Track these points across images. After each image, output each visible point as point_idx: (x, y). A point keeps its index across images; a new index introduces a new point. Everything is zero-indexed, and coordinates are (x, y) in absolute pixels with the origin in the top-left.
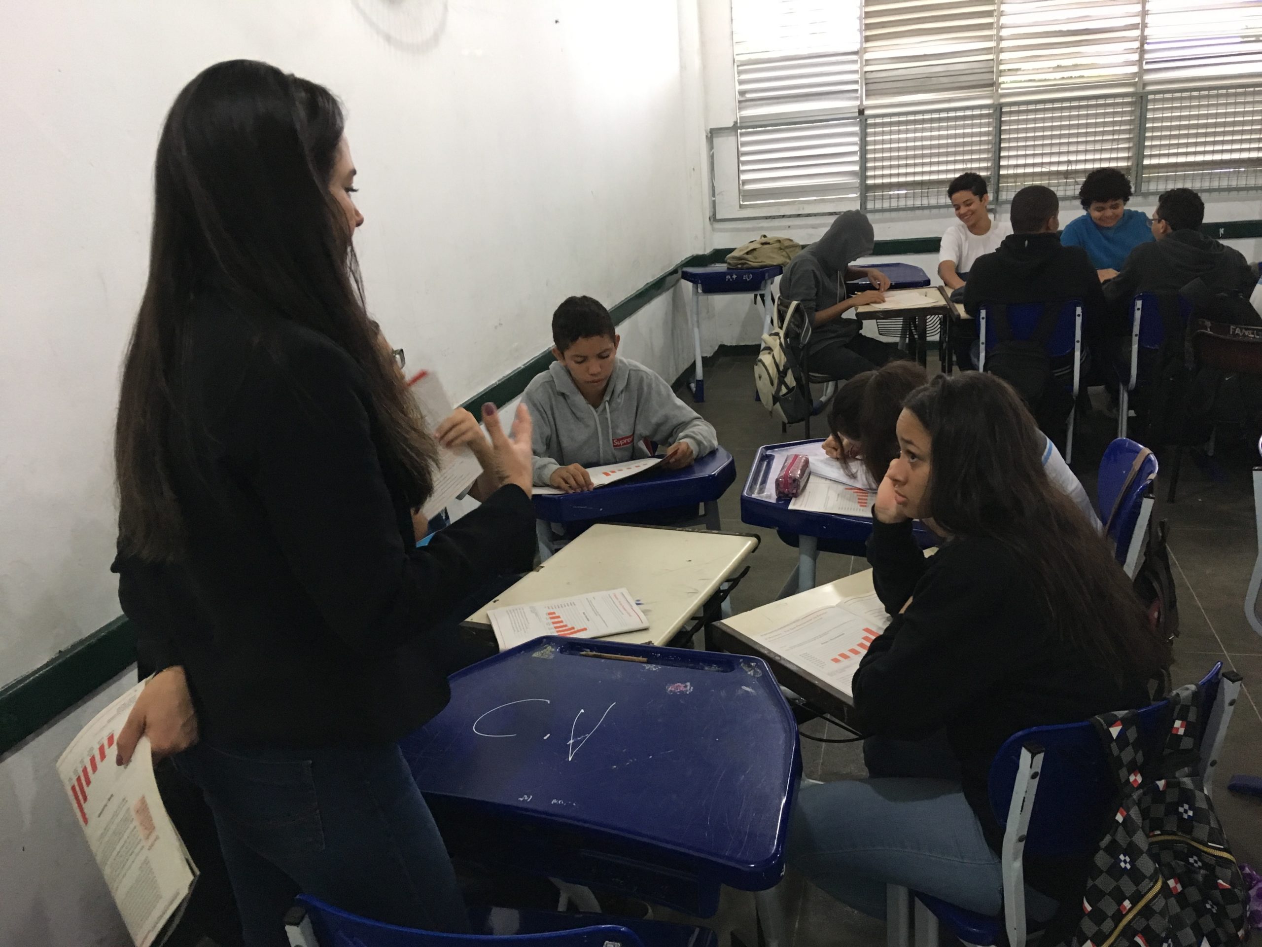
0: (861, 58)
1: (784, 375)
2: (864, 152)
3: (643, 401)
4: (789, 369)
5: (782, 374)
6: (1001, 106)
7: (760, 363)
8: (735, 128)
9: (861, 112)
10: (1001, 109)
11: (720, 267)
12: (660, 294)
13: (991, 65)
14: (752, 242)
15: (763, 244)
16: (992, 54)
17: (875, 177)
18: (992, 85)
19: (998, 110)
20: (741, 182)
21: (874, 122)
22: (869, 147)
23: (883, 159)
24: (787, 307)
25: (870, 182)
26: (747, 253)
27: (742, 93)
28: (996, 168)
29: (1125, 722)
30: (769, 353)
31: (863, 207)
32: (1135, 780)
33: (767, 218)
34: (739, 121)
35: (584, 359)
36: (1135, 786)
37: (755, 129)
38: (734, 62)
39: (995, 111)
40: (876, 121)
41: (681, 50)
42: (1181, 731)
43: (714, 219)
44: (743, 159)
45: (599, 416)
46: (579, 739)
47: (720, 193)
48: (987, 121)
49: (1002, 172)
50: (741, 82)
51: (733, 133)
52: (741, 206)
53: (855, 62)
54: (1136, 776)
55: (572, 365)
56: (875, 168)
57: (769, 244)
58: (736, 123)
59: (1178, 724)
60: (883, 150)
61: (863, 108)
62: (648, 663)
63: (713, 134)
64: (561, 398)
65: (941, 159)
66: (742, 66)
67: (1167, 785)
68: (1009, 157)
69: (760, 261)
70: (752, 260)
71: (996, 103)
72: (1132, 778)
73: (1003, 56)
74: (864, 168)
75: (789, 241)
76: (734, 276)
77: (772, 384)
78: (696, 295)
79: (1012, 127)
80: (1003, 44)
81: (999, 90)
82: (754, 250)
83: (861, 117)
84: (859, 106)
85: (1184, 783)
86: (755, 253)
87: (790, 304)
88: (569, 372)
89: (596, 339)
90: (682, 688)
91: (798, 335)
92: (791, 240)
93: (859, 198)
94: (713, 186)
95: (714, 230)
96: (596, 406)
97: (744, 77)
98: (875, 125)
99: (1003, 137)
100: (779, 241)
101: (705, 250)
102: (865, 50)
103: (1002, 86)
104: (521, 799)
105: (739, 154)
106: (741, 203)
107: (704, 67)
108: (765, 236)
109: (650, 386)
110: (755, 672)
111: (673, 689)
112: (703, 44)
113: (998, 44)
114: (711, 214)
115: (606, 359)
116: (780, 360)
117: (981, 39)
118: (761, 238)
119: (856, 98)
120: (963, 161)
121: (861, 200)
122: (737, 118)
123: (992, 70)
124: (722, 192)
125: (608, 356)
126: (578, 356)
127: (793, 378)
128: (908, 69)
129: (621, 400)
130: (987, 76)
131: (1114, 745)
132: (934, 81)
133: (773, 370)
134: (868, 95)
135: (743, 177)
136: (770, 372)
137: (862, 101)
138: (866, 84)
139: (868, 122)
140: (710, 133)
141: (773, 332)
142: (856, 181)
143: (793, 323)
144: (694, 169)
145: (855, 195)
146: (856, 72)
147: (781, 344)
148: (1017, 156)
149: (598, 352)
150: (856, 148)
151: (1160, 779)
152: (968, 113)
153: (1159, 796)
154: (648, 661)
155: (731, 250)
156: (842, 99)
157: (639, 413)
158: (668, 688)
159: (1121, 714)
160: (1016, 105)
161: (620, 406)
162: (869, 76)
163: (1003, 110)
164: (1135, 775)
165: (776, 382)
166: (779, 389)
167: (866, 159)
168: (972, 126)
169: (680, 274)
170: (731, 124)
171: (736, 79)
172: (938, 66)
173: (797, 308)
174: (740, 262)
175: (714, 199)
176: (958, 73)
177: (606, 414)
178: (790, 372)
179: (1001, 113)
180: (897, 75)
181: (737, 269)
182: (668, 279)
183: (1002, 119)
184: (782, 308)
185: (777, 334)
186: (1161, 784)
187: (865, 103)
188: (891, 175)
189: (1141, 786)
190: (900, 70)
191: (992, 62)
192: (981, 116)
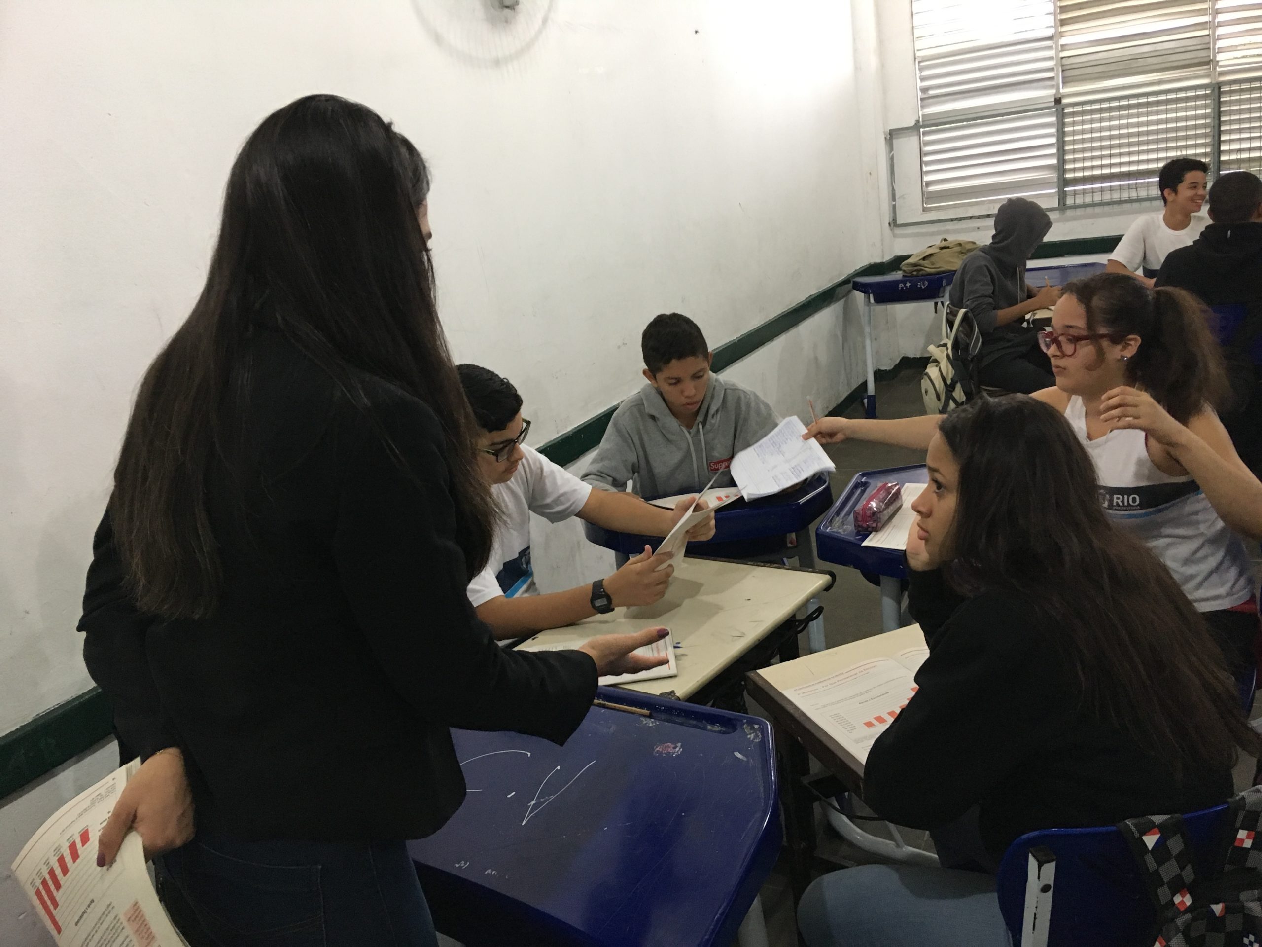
0: (1057, 44)
1: (951, 389)
2: (1061, 144)
3: (741, 422)
4: (957, 382)
5: (950, 388)
6: (1219, 85)
7: (926, 377)
8: (917, 126)
9: (1058, 101)
10: (1219, 88)
11: (897, 275)
12: (828, 305)
13: (1207, 41)
14: (931, 246)
15: (942, 248)
16: (1207, 29)
17: (1074, 170)
18: (1208, 63)
19: (1216, 91)
20: (924, 184)
21: (1072, 110)
22: (1067, 139)
23: (1083, 150)
24: (956, 315)
25: (1069, 175)
26: (924, 259)
27: (924, 90)
28: (1216, 154)
29: (1162, 828)
30: (937, 366)
31: (1062, 204)
32: (1182, 902)
33: (952, 220)
34: (921, 120)
35: (678, 381)
36: (1182, 909)
37: (938, 127)
38: (915, 59)
39: (1213, 91)
40: (1075, 110)
41: (855, 50)
42: (1248, 844)
43: (894, 224)
44: (925, 159)
45: (692, 437)
46: (542, 800)
47: (902, 197)
48: (1204, 102)
49: (1223, 158)
50: (923, 79)
51: (916, 133)
52: (924, 210)
53: (1050, 48)
54: (1183, 896)
55: (666, 388)
56: (1074, 161)
57: (948, 247)
58: (918, 121)
59: (1242, 834)
60: (1083, 141)
61: (1060, 96)
62: (650, 716)
63: (892, 135)
64: (650, 422)
65: (1151, 147)
66: (921, 62)
67: (1227, 910)
68: (1230, 141)
69: (938, 266)
70: (928, 266)
71: (1214, 82)
72: (1177, 899)
73: (1220, 31)
74: (1062, 161)
75: (971, 244)
76: (908, 284)
77: (938, 397)
78: (868, 306)
79: (1233, 108)
80: (1221, 18)
81: (1217, 67)
82: (931, 255)
83: (1058, 106)
84: (1055, 95)
85: (1249, 909)
86: (932, 259)
87: (958, 312)
88: (661, 394)
89: (690, 360)
90: (671, 750)
91: (968, 345)
92: (974, 243)
93: (1057, 194)
94: (893, 190)
95: (895, 236)
96: (689, 427)
97: (926, 73)
98: (1073, 114)
99: (1222, 119)
100: (960, 244)
101: (883, 257)
102: (1061, 35)
103: (1220, 63)
104: (457, 865)
105: (922, 154)
106: (925, 206)
107: (883, 66)
108: (945, 240)
109: (748, 405)
110: (756, 737)
111: (661, 750)
112: (881, 42)
113: (1214, 18)
114: (891, 220)
115: (700, 380)
116: (948, 372)
117: (1193, 14)
118: (941, 241)
119: (1052, 87)
120: (1177, 148)
121: (1059, 196)
122: (919, 118)
123: (1207, 46)
124: (903, 195)
125: (702, 377)
126: (669, 378)
127: (962, 393)
128: (1111, 52)
129: (714, 421)
130: (1203, 54)
131: (1149, 859)
132: (1141, 62)
133: (939, 384)
134: (1065, 82)
135: (926, 178)
136: (937, 386)
137: (1058, 89)
138: (1063, 71)
139: (1065, 111)
140: (890, 134)
141: (941, 343)
142: (1053, 175)
143: (962, 332)
144: (870, 173)
145: (1054, 191)
146: (1051, 58)
147: (948, 356)
148: (1240, 140)
149: (692, 373)
150: (1053, 140)
151: (1217, 903)
152: (1181, 95)
153: (1216, 923)
154: (650, 713)
155: (908, 257)
156: (1036, 89)
157: (737, 436)
158: (657, 748)
159: (1158, 819)
160: (1238, 84)
161: (715, 428)
162: (1065, 62)
163: (1221, 90)
164: (1181, 895)
165: (943, 397)
166: (946, 405)
167: (1064, 151)
168: (1186, 109)
169: (851, 285)
170: (912, 124)
171: (918, 75)
172: (1144, 47)
173: (965, 317)
174: (916, 268)
175: (894, 203)
176: (1169, 52)
177: (700, 437)
178: (958, 386)
179: (1220, 93)
180: (1098, 58)
181: (912, 276)
182: (839, 289)
183: (1222, 99)
184: (951, 317)
185: (945, 345)
186: (1218, 908)
187: (1062, 91)
188: (1093, 168)
189: (1189, 910)
190: (1100, 54)
191: (1207, 38)
192: (1196, 98)
